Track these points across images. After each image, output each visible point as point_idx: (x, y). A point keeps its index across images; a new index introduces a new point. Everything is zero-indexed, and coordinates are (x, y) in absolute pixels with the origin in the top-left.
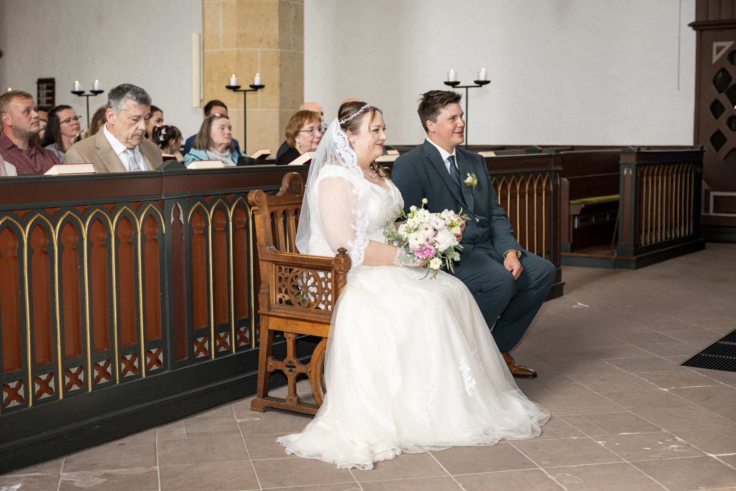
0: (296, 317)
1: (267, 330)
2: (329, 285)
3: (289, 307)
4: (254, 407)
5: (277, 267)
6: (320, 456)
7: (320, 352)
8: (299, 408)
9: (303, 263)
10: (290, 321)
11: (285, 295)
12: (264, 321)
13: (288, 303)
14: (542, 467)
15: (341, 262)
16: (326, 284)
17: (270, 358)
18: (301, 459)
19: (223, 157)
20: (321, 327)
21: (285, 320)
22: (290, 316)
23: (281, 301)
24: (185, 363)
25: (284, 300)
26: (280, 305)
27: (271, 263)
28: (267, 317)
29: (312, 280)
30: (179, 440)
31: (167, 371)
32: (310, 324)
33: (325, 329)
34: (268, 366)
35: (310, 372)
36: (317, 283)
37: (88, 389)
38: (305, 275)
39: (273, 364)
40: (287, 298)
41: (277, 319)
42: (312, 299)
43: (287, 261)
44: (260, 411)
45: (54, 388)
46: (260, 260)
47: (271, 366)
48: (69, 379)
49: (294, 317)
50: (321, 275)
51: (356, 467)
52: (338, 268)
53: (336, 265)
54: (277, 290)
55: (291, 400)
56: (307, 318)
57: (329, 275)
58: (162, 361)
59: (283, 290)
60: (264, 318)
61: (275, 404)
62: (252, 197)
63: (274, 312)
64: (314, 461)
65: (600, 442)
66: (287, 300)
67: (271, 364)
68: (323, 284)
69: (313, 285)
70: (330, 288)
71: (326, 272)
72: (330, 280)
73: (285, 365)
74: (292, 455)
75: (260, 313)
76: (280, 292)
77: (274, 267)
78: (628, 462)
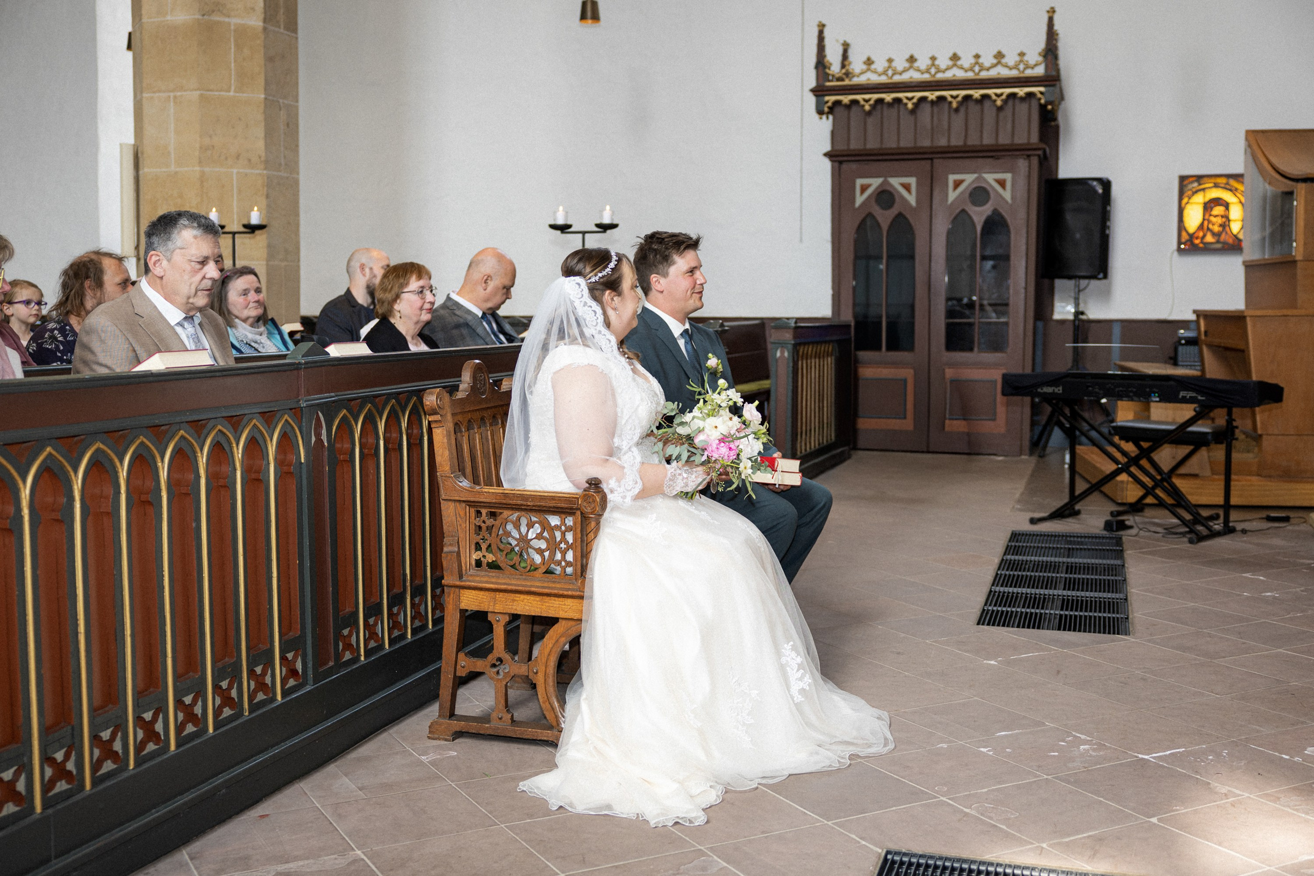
0: (514, 588)
1: (458, 610)
2: (570, 537)
3: (494, 573)
4: (434, 733)
5: (473, 510)
6: (609, 807)
7: (553, 642)
8: (518, 732)
9: (525, 503)
10: (499, 596)
11: (486, 554)
12: (452, 596)
13: (493, 566)
14: (942, 796)
15: (594, 501)
16: (563, 534)
17: (461, 655)
18: (580, 816)
19: (256, 334)
20: (557, 603)
21: (492, 594)
22: (503, 587)
23: (479, 563)
24: (330, 672)
25: (484, 561)
26: (477, 570)
27: (464, 505)
28: (457, 590)
29: (537, 528)
30: (356, 801)
31: (308, 688)
32: (538, 598)
33: (565, 605)
34: (458, 667)
35: (536, 673)
36: (545, 534)
37: (207, 730)
38: (524, 521)
39: (466, 664)
40: (490, 558)
41: (477, 592)
42: (538, 559)
43: (494, 501)
44: (446, 740)
45: (162, 733)
46: (443, 499)
47: (463, 667)
48: (182, 714)
49: (510, 587)
50: (554, 520)
51: (680, 821)
52: (589, 510)
53: (585, 504)
54: (473, 547)
55: (501, 719)
56: (533, 589)
57: (570, 521)
58: (300, 671)
59: (484, 546)
60: (452, 592)
61: (473, 727)
62: (430, 400)
63: (470, 581)
64: (602, 817)
65: (982, 749)
66: (490, 561)
67: (463, 664)
68: (558, 535)
69: (539, 537)
70: (571, 541)
71: (564, 516)
72: (569, 529)
73: (489, 665)
74: (561, 811)
75: (446, 584)
76: (478, 547)
77: (468, 510)
78: (1049, 777)
